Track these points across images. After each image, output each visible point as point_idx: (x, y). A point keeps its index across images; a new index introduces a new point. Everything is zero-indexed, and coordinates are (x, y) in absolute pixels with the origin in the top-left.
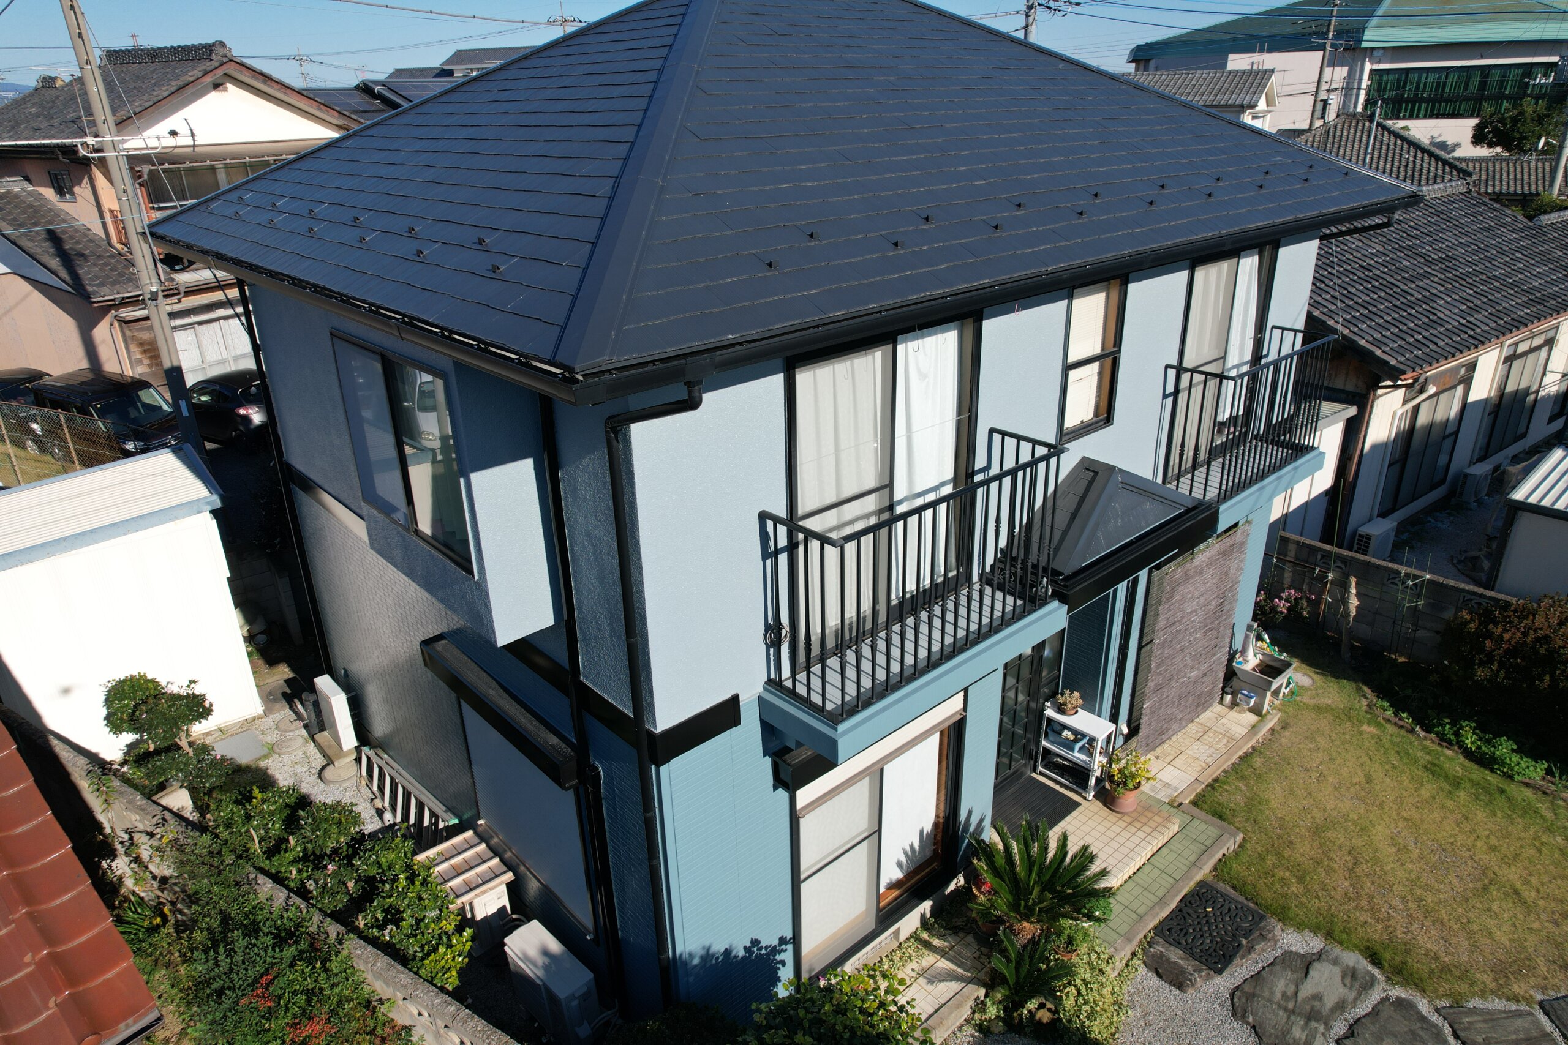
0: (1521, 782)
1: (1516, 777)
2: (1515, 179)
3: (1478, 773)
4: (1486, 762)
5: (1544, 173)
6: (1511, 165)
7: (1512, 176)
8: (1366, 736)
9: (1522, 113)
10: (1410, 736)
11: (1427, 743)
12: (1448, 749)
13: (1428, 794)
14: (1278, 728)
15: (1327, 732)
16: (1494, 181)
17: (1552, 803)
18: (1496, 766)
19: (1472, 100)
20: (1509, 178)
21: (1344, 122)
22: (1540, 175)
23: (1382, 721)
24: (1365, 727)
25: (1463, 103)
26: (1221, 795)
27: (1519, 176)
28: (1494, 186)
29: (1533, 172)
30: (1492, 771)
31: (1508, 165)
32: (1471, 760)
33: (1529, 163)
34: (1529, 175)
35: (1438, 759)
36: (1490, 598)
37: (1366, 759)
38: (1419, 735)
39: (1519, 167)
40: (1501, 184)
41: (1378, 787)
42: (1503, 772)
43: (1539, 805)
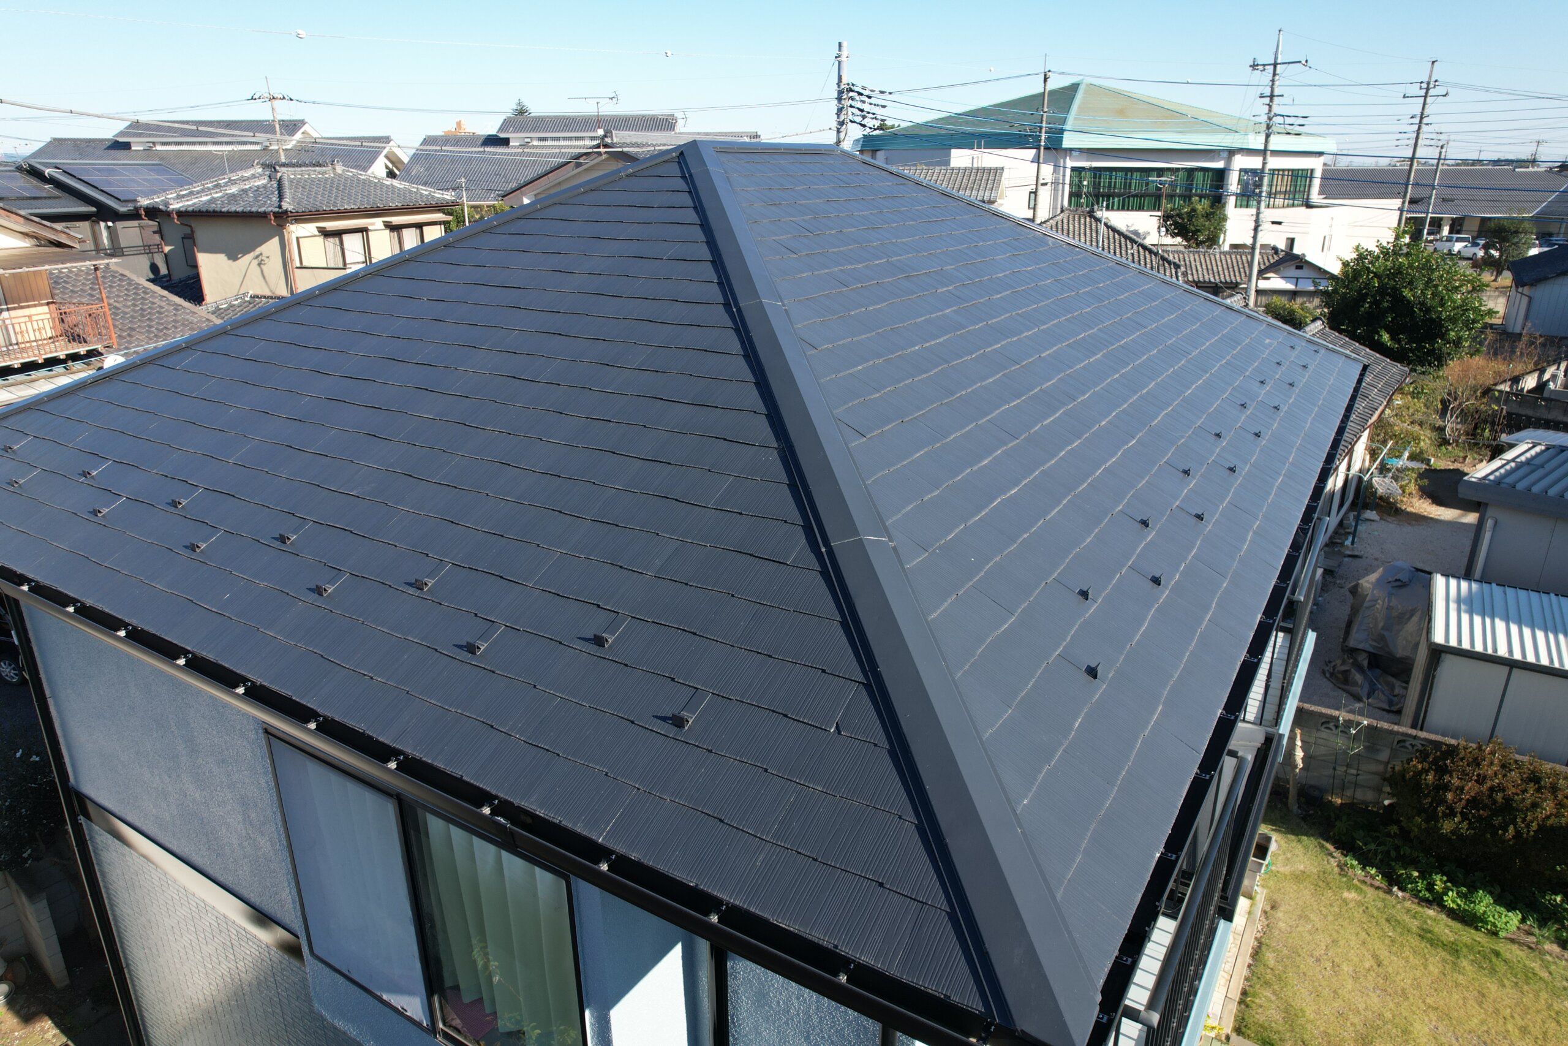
0: (1505, 938)
1: (1500, 933)
2: (1207, 269)
3: (1467, 935)
4: (1469, 920)
5: (1227, 265)
6: (1202, 256)
7: (1204, 267)
8: (1352, 905)
9: (1194, 210)
10: (1388, 897)
11: (1408, 904)
12: (1429, 908)
13: (1437, 970)
14: (1268, 908)
15: (1315, 907)
16: (1192, 271)
17: (1542, 960)
18: (1480, 925)
19: (1153, 196)
20: (1202, 268)
21: (1069, 217)
22: (1225, 266)
23: (1357, 883)
24: (1346, 894)
25: (1147, 199)
26: (1257, 1013)
27: (1209, 267)
28: (1192, 274)
29: (1219, 264)
30: (1477, 929)
31: (1199, 256)
32: (1453, 919)
33: (1215, 255)
34: (1217, 266)
35: (1426, 922)
36: (1425, 739)
37: (1363, 935)
38: (1397, 896)
39: (1208, 259)
40: (1198, 273)
41: (1390, 970)
42: (1487, 929)
43: (1533, 965)
